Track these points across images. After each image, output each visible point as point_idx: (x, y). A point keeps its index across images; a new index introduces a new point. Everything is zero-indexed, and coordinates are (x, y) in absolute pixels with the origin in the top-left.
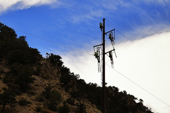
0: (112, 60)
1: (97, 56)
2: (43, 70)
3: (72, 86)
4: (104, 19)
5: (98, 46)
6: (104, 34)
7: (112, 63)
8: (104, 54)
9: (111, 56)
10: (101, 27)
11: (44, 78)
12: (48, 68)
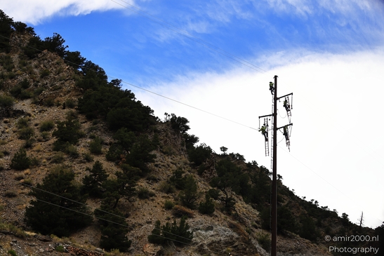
0: (287, 139)
1: (264, 131)
2: (162, 140)
3: (209, 167)
4: (276, 77)
5: (266, 118)
6: (276, 99)
7: (288, 144)
8: (275, 129)
9: (286, 134)
10: (271, 88)
11: (165, 153)
12: (169, 138)
